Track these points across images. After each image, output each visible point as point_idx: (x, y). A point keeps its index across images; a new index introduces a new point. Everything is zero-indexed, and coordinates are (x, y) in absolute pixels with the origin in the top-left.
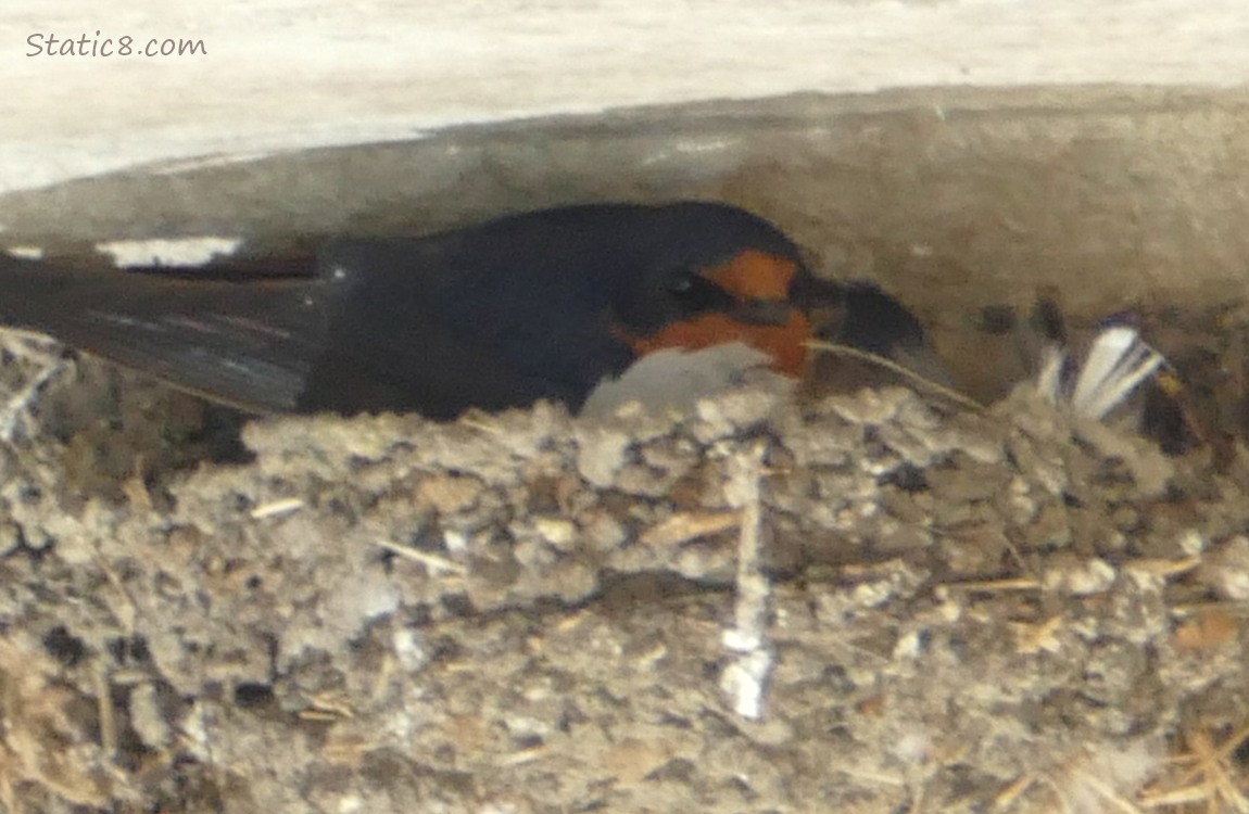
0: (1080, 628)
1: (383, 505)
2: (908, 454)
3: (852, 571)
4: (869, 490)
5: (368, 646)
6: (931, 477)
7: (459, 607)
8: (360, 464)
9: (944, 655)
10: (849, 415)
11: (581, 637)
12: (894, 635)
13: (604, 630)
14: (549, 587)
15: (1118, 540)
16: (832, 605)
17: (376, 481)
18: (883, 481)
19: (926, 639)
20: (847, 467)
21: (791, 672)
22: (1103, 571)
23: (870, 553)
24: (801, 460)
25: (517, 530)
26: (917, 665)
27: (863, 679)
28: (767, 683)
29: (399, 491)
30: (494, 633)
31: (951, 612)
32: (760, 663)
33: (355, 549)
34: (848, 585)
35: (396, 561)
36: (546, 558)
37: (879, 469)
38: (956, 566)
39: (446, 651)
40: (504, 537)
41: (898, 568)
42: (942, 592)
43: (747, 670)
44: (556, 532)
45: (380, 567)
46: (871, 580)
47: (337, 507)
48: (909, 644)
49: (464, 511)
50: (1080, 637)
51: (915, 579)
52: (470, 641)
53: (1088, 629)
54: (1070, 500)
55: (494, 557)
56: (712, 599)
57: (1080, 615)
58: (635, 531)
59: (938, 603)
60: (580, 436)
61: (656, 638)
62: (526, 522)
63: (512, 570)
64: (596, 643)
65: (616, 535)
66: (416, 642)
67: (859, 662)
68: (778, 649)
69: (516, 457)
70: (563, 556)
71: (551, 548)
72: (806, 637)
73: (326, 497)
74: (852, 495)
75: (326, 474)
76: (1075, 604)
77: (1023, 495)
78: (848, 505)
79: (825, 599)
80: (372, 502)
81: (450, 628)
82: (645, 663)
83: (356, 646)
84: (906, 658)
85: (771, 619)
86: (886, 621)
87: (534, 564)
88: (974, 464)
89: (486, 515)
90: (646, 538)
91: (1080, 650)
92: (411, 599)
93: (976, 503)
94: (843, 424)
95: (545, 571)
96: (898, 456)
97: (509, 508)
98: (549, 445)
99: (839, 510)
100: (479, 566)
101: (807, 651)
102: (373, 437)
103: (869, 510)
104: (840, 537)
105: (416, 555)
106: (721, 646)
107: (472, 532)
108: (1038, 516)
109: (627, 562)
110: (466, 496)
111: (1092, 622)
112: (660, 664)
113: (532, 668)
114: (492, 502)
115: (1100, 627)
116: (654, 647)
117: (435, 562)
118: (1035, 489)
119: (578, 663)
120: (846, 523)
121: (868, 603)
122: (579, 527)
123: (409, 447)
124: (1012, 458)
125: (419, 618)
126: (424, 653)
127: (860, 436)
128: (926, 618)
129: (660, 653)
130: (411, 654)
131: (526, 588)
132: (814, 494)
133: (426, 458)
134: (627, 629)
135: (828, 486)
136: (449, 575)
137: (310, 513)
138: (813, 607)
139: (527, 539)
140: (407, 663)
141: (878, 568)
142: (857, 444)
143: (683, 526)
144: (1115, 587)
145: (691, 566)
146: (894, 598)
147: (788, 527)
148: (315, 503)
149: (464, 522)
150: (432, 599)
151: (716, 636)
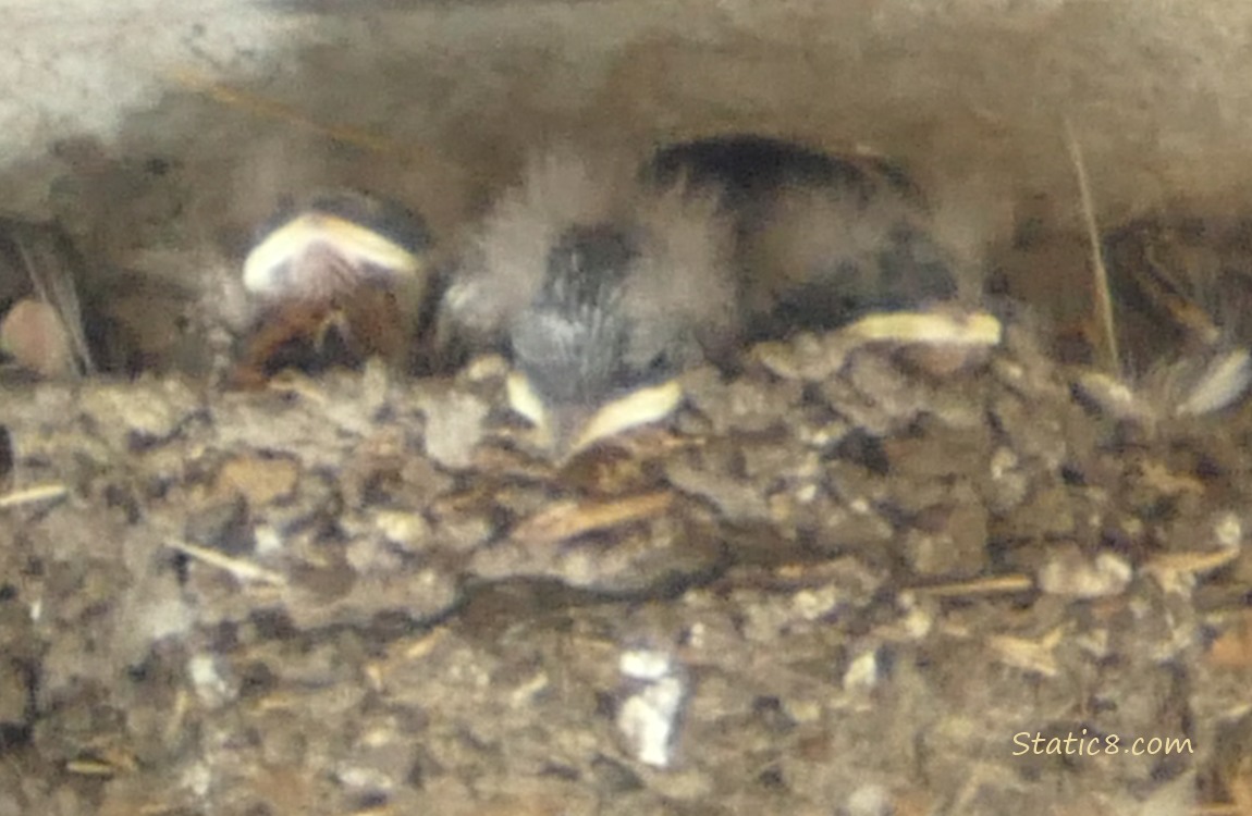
0: (1085, 642)
1: (173, 495)
2: (859, 417)
3: (788, 572)
4: (808, 467)
5: (155, 674)
6: (892, 448)
7: (274, 625)
8: (142, 443)
9: (910, 681)
10: (782, 366)
11: (435, 661)
12: (843, 658)
13: (465, 653)
14: (392, 599)
15: (1133, 527)
16: (763, 618)
17: (164, 463)
18: (827, 455)
19: (885, 659)
20: (777, 434)
21: (711, 706)
22: (1116, 567)
23: (810, 548)
24: (720, 427)
25: (349, 525)
26: (876, 694)
27: (806, 713)
28: (680, 721)
29: (196, 476)
30: (319, 661)
31: (918, 625)
32: (669, 695)
33: (136, 552)
34: (787, 590)
35: (192, 567)
36: (388, 561)
37: (821, 438)
38: (922, 566)
39: (257, 682)
40: (330, 532)
41: (845, 566)
42: (906, 599)
43: (653, 704)
44: (400, 528)
45: (170, 576)
46: (813, 585)
47: (112, 496)
48: (864, 668)
49: (280, 502)
50: (1087, 655)
51: (871, 582)
52: (289, 669)
53: (1098, 644)
54: (1070, 476)
55: (320, 561)
56: (606, 611)
57: (1085, 627)
58: (504, 525)
59: (902, 613)
60: (426, 404)
61: (532, 665)
62: (360, 513)
63: (343, 576)
64: (455, 671)
65: (479, 529)
66: (219, 670)
67: (799, 691)
68: (694, 676)
69: (342, 433)
70: (411, 559)
71: (394, 548)
72: (729, 661)
73: (99, 484)
74: (786, 473)
75: (98, 453)
76: (1080, 611)
77: (1007, 471)
78: (781, 486)
79: (754, 611)
80: (159, 491)
81: (264, 653)
82: (519, 696)
83: (140, 675)
84: (860, 686)
85: (683, 638)
86: (834, 638)
87: (373, 571)
88: (946, 430)
89: (307, 507)
90: (519, 534)
91: (1088, 671)
92: (212, 617)
93: (949, 480)
94: (774, 379)
95: (386, 579)
96: (847, 420)
97: (338, 497)
98: (384, 415)
99: (770, 493)
100: (301, 573)
101: (732, 678)
102: (158, 406)
103: (807, 493)
104: (772, 530)
105: (215, 558)
106: (618, 673)
107: (291, 530)
108: (1030, 497)
109: (494, 566)
110: (282, 481)
111: (1102, 635)
112: (540, 698)
113: (371, 704)
114: (316, 490)
115: (1113, 641)
116: (532, 675)
117: (242, 569)
118: (1026, 462)
119: (433, 695)
120: (779, 511)
121: (810, 615)
122: (431, 520)
123: (205, 418)
124: (993, 421)
125: (223, 639)
126: (230, 686)
127: (797, 396)
128: (885, 632)
129: (539, 682)
130: (212, 687)
131: (364, 600)
132: (737, 471)
133: (226, 435)
134: (497, 652)
135: (755, 460)
136: (259, 583)
137: (79, 503)
138: (739, 622)
139: (363, 536)
140: (207, 698)
141: (823, 569)
142: (792, 406)
143: (566, 517)
144: (1132, 588)
145: (578, 570)
146: (843, 607)
147: (703, 516)
148: (84, 490)
149: (281, 516)
150: (238, 616)
151: (612, 660)
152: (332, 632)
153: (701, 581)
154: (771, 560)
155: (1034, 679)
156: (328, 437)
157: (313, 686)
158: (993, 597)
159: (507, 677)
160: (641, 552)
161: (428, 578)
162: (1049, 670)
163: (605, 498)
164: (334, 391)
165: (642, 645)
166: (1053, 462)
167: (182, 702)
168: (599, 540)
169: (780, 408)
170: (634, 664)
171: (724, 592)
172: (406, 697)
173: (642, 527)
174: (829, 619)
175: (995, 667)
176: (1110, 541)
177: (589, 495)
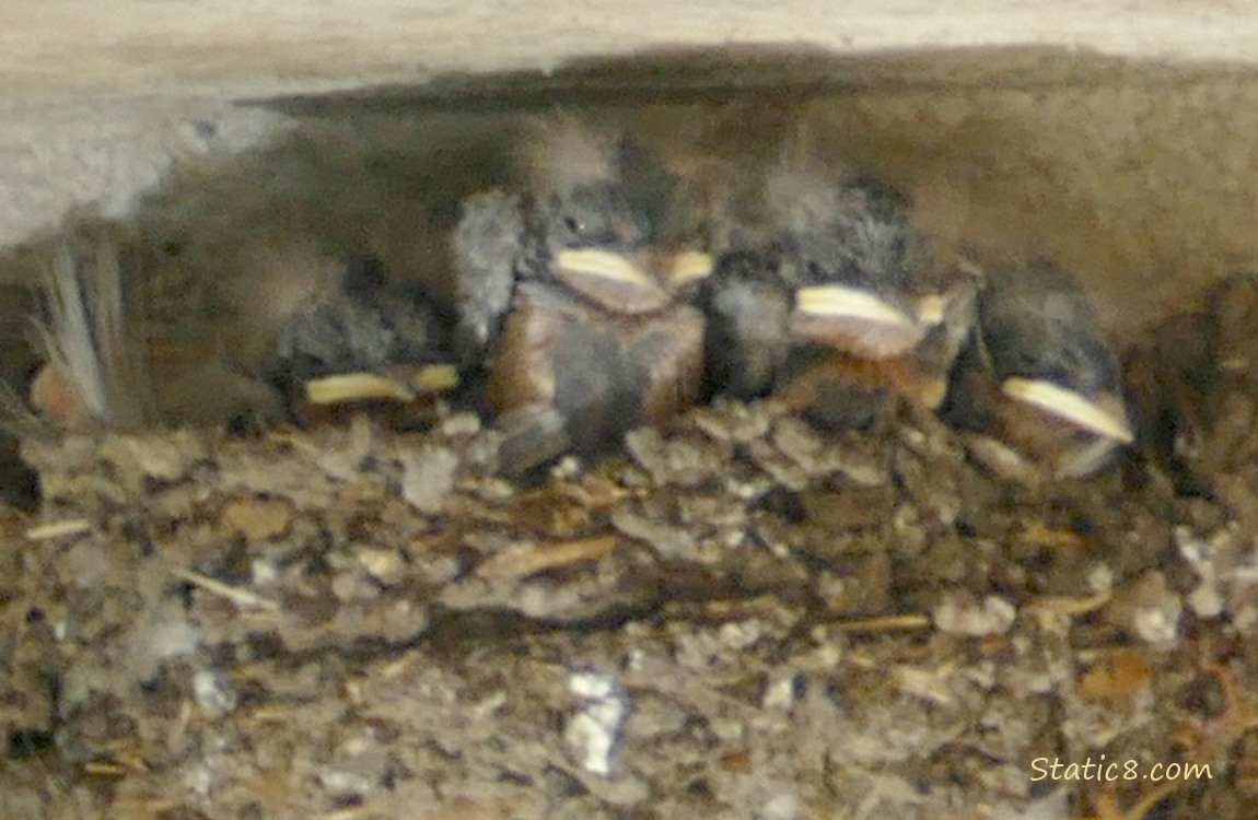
0: (973, 673)
1: (183, 531)
2: (780, 475)
3: (718, 607)
4: (736, 517)
5: (164, 689)
6: (809, 502)
7: (267, 646)
8: (156, 486)
9: (819, 703)
10: (716, 429)
11: (409, 679)
12: (763, 682)
13: (435, 673)
14: (371, 626)
15: (1017, 574)
16: (694, 647)
17: (174, 503)
18: (751, 507)
19: (800, 686)
20: (709, 486)
21: (647, 724)
22: (1002, 609)
23: (735, 587)
24: (660, 480)
25: (335, 559)
26: (790, 715)
27: (729, 731)
28: (620, 736)
29: (204, 515)
30: (307, 678)
32: (611, 712)
33: (149, 579)
34: (715, 623)
35: (197, 594)
36: (369, 592)
37: (747, 491)
38: (833, 605)
39: (252, 696)
40: (319, 566)
41: (766, 603)
42: (819, 632)
43: (597, 720)
44: (380, 564)
45: (178, 602)
46: (738, 618)
47: (128, 532)
48: (781, 692)
49: (275, 539)
50: (975, 685)
51: (788, 617)
52: (280, 685)
53: (985, 675)
54: (964, 529)
55: (309, 591)
56: (559, 639)
57: (974, 659)
58: (470, 562)
59: (815, 645)
60: (405, 456)
61: (494, 684)
62: (345, 551)
63: (329, 604)
64: (425, 689)
65: (448, 566)
66: (219, 686)
67: (723, 712)
68: (633, 696)
69: (331, 479)
70: (388, 590)
71: (374, 580)
72: (665, 684)
73: (117, 520)
74: (717, 521)
75: (117, 494)
76: (969, 648)
77: (910, 523)
78: (712, 532)
79: (686, 640)
80: (171, 527)
81: (259, 671)
82: (482, 711)
83: (149, 689)
84: (778, 708)
85: (624, 662)
86: (756, 665)
87: (356, 601)
88: (856, 488)
89: (299, 542)
90: (482, 571)
91: (975, 700)
92: (214, 638)
93: (858, 530)
94: (707, 439)
95: (367, 607)
96: (770, 476)
97: (326, 535)
98: (368, 465)
99: (702, 538)
100: (291, 601)
101: (665, 699)
102: (171, 452)
103: (735, 539)
104: (703, 571)
105: (219, 588)
106: (568, 692)
107: (284, 563)
108: (927, 549)
109: (460, 598)
110: (277, 520)
111: (989, 667)
112: (500, 712)
113: (351, 717)
114: (306, 528)
115: (997, 674)
116: (492, 692)
117: (241, 596)
118: (926, 516)
119: (403, 711)
120: (710, 556)
121: (736, 645)
122: (406, 556)
123: (212, 465)
124: (898, 480)
125: (222, 658)
126: (228, 700)
127: (727, 455)
128: (800, 662)
129: (498, 699)
130: (213, 700)
131: (347, 626)
132: (674, 519)
133: (229, 480)
134: (462, 672)
135: (690, 508)
136: (257, 610)
137: (99, 536)
138: (672, 649)
139: (347, 570)
140: (208, 709)
141: (746, 605)
142: (724, 463)
143: (524, 556)
144: (1015, 628)
145: (534, 603)
146: (764, 639)
147: (644, 558)
148: (105, 526)
149: (276, 551)
150: (237, 637)
151: (563, 681)
152: (316, 654)
153: (638, 615)
154: (702, 596)
155: (929, 706)
156: (318, 482)
157: (302, 700)
158: (895, 633)
159: (471, 695)
160: (589, 588)
161: (403, 607)
162: (942, 698)
163: (558, 540)
164: (323, 443)
165: (588, 669)
166: (948, 516)
167: (186, 712)
168: (552, 577)
169: (713, 464)
170: (582, 685)
171: (660, 625)
172: (381, 711)
173: (589, 566)
174: (752, 649)
175: (895, 694)
176: (997, 587)
177: (544, 538)
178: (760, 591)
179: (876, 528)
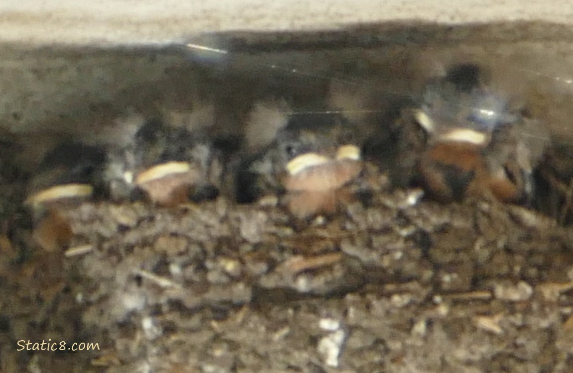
0: (512, 319)
1: (137, 251)
2: (420, 223)
3: (390, 287)
4: (400, 244)
5: (128, 326)
6: (434, 238)
7: (177, 305)
8: (124, 229)
9: (439, 334)
10: (389, 202)
11: (244, 322)
12: (412, 323)
13: (255, 318)
14: (225, 295)
15: (533, 272)
16: (379, 306)
17: (131, 237)
18: (408, 239)
19: (430, 324)
21: (357, 342)
22: (526, 289)
23: (400, 278)
24: (363, 227)
25: (209, 264)
26: (425, 339)
27: (395, 346)
28: (343, 348)
29: (146, 243)
30: (195, 321)
31: (443, 310)
32: (339, 337)
33: (121, 274)
34: (389, 295)
35: (144, 281)
36: (224, 279)
37: (404, 232)
38: (445, 287)
39: (169, 329)
40: (201, 268)
41: (413, 286)
42: (438, 299)
43: (333, 341)
44: (230, 266)
45: (134, 284)
46: (400, 293)
47: (112, 252)
48: (420, 328)
49: (181, 254)
50: (513, 325)
51: (424, 292)
52: (182, 323)
53: (518, 320)
54: (508, 250)
55: (196, 278)
56: (314, 302)
57: (513, 312)
58: (272, 265)
59: (436, 305)
60: (241, 214)
61: (285, 322)
62: (214, 259)
63: (206, 285)
64: (251, 325)
65: (262, 267)
66: (155, 324)
67: (393, 337)
68: (350, 330)
69: (207, 226)
70: (233, 279)
71: (226, 274)
72: (365, 323)
73: (106, 245)
74: (390, 246)
75: (105, 232)
76: (510, 307)
77: (481, 248)
78: (387, 252)
79: (375, 303)
80: (130, 249)
81: (172, 317)
82: (277, 336)
83: (122, 325)
84: (418, 334)
85: (346, 313)
86: (408, 315)
87: (218, 284)
88: (456, 230)
89: (192, 255)
90: (278, 269)
91: (513, 332)
92: (152, 301)
93: (457, 251)
94: (385, 208)
95: (224, 286)
96: (415, 225)
97: (205, 253)
98: (224, 220)
99: (383, 254)
100: (188, 283)
101: (366, 331)
102: (131, 213)
103: (398, 255)
104: (383, 270)
106: (318, 328)
107: (184, 266)
108: (491, 259)
109: (269, 282)
110: (183, 245)
111: (519, 316)
112: (287, 337)
113: (217, 338)
114: (195, 249)
115: (524, 319)
116: (282, 327)
117: (164, 282)
118: (491, 244)
119: (242, 336)
120: (386, 262)
121: (399, 305)
122: (242, 262)
123: (152, 219)
124: (476, 226)
125: (156, 311)
126: (158, 330)
127: (395, 215)
128: (430, 313)
129: (285, 331)
130: (151, 330)
131: (213, 296)
132: (369, 245)
133: (159, 227)
134: (268, 317)
135: (377, 241)
136: (172, 288)
137: (99, 254)
138: (368, 307)
139: (214, 269)
140: (149, 335)
141: (403, 286)
142: (393, 219)
143: (296, 263)
144: (533, 297)
145: (302, 284)
146: (412, 303)
147: (356, 264)
148: (100, 248)
149: (180, 260)
150: (163, 300)
151: (316, 321)
152: (200, 309)
153: (352, 291)
154: (382, 282)
155: (491, 334)
156: (200, 227)
157: (192, 331)
158: (474, 300)
159: (272, 329)
160: (329, 277)
161: (241, 287)
162: (497, 330)
163: (315, 255)
164: (204, 209)
165: (329, 316)
166: (501, 244)
167: (139, 337)
168: (311, 272)
169: (388, 220)
170: (325, 324)
171: (363, 295)
172: (230, 336)
173: (329, 268)
174: (407, 307)
175: (474, 329)
176: (524, 278)
177: (306, 255)
178: (410, 279)
179: (466, 250)
